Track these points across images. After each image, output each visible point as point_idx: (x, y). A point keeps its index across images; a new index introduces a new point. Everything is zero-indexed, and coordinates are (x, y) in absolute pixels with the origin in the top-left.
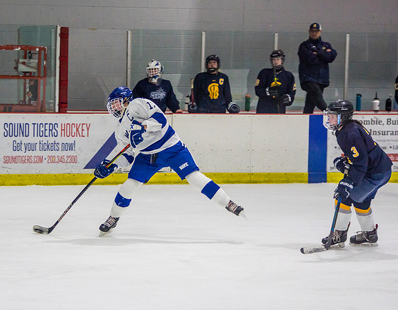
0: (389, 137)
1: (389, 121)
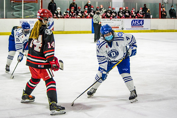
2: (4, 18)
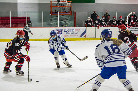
0: (136, 31)
1: (136, 28)
2: (42, 27)
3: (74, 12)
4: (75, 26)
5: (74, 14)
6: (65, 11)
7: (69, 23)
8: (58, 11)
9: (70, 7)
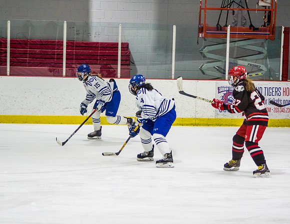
3: (283, 30)
4: (285, 78)
5: (283, 35)
6: (251, 26)
7: (263, 67)
8: (226, 26)
9: (270, 12)
